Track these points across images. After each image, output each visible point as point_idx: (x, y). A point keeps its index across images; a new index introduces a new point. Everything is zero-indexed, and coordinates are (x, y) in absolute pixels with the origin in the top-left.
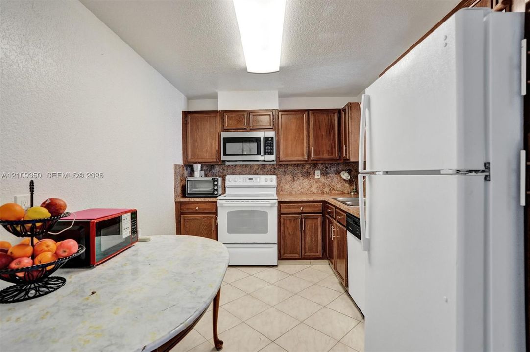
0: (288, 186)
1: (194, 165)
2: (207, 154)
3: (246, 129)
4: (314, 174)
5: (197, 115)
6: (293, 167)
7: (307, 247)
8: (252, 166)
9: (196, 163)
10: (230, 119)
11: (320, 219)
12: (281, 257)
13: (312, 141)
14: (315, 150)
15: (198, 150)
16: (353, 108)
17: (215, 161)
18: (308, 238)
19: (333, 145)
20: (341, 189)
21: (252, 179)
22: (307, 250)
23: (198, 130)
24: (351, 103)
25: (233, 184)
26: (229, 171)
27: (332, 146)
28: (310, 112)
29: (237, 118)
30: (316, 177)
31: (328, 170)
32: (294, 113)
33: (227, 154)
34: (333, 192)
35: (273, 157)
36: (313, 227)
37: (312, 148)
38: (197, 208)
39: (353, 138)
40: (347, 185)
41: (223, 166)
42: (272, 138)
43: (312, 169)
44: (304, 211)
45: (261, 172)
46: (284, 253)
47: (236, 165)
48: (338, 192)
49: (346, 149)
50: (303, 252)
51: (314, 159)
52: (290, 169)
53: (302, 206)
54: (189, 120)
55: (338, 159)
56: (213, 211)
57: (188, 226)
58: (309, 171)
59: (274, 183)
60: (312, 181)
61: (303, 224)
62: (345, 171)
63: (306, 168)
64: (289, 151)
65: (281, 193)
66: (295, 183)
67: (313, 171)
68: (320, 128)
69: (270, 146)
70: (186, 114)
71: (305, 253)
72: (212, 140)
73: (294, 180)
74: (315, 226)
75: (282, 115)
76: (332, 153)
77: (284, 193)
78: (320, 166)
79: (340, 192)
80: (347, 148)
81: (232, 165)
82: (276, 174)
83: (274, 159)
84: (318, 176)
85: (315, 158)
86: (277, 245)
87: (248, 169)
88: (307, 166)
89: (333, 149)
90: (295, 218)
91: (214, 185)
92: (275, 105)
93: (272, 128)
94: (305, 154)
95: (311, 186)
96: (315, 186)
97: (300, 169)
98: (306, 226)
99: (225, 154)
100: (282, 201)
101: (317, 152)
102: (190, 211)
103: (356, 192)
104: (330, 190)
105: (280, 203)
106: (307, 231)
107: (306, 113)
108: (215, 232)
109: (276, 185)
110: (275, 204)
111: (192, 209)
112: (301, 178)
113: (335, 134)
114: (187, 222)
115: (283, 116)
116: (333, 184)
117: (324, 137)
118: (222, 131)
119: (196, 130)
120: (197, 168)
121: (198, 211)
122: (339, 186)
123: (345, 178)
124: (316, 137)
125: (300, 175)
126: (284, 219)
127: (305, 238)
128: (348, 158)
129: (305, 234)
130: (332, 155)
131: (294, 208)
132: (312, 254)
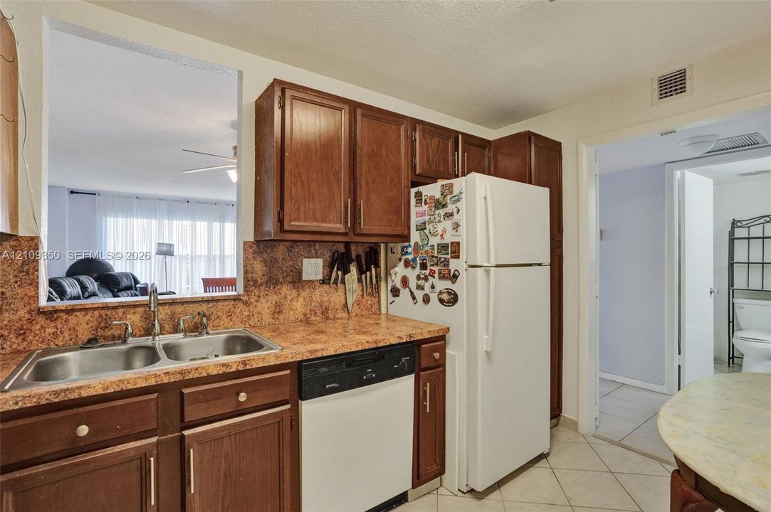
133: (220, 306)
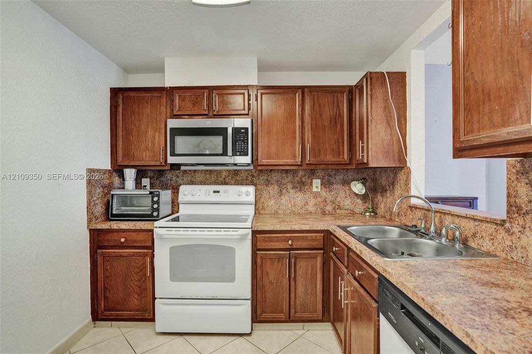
0: (272, 202)
1: (124, 170)
2: (148, 154)
3: (206, 115)
4: (311, 184)
5: (132, 94)
6: (280, 174)
7: (298, 303)
8: (219, 172)
9: (128, 167)
10: (183, 100)
11: (319, 260)
12: (256, 318)
13: (308, 135)
14: (312, 149)
15: (133, 147)
16: (374, 79)
17: (158, 163)
18: (300, 289)
19: (341, 140)
20: (351, 207)
21: (218, 192)
22: (298, 308)
23: (133, 116)
24: (371, 73)
25: (189, 198)
26: (185, 179)
27: (339, 143)
28: (306, 89)
29: (193, 98)
30: (315, 189)
31: (332, 180)
32: (280, 91)
33: (176, 153)
34: (338, 211)
35: (247, 159)
36: (309, 273)
37: (308, 146)
38: (123, 240)
39: (374, 128)
40: (359, 201)
41: (177, 172)
42: (247, 129)
43: (309, 177)
44: (294, 247)
45: (233, 182)
46: (263, 312)
47: (195, 171)
48: (346, 211)
49: (363, 147)
50: (292, 311)
51: (311, 162)
52: (275, 177)
53: (291, 238)
54: (120, 102)
55: (348, 162)
56: (148, 245)
57: (109, 267)
58: (304, 179)
59: (251, 198)
60: (308, 195)
61: (292, 267)
62: (358, 180)
63: (300, 176)
64: (273, 150)
65: (262, 212)
66: (282, 197)
67: (309, 181)
68: (320, 115)
69: (243, 141)
70: (115, 92)
71: (295, 312)
72: (156, 131)
73: (281, 193)
74: (312, 270)
75: (262, 94)
76: (339, 153)
77: (267, 212)
78: (320, 173)
79: (349, 211)
80: (365, 145)
81: (190, 171)
82: (255, 185)
83: (249, 161)
84: (317, 187)
85: (313, 161)
86: (249, 302)
87: (214, 176)
88: (301, 173)
89: (341, 147)
90: (280, 258)
91: (153, 202)
92: (252, 79)
93: (248, 114)
94: (297, 155)
95: (307, 203)
96: (312, 202)
97: (290, 177)
98: (297, 270)
99: (173, 154)
100: (259, 229)
101: (315, 152)
102: (112, 244)
103: (373, 212)
104: (334, 208)
105: (255, 233)
106: (299, 278)
107: (300, 91)
108: (151, 278)
109: (254, 200)
110: (247, 235)
111: (115, 241)
112: (291, 191)
113: (343, 124)
114: (108, 261)
115: (263, 96)
116: (339, 199)
117: (326, 128)
118: (171, 118)
119: (131, 116)
120: (130, 174)
121: (124, 244)
122: (347, 203)
123: (357, 192)
124: (315, 129)
125: (290, 186)
126: (262, 258)
127: (295, 288)
128: (365, 161)
129: (295, 283)
130: (339, 155)
131: (278, 241)
132: (307, 315)
133: (484, 227)
